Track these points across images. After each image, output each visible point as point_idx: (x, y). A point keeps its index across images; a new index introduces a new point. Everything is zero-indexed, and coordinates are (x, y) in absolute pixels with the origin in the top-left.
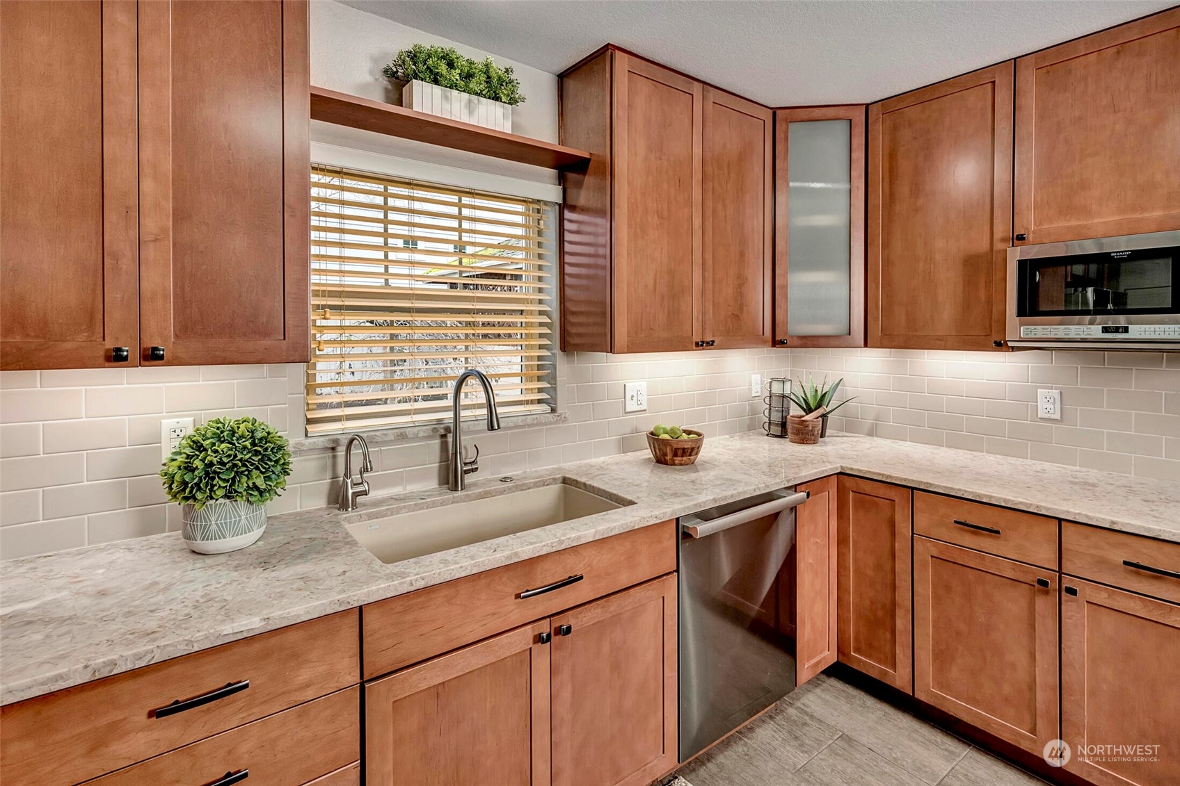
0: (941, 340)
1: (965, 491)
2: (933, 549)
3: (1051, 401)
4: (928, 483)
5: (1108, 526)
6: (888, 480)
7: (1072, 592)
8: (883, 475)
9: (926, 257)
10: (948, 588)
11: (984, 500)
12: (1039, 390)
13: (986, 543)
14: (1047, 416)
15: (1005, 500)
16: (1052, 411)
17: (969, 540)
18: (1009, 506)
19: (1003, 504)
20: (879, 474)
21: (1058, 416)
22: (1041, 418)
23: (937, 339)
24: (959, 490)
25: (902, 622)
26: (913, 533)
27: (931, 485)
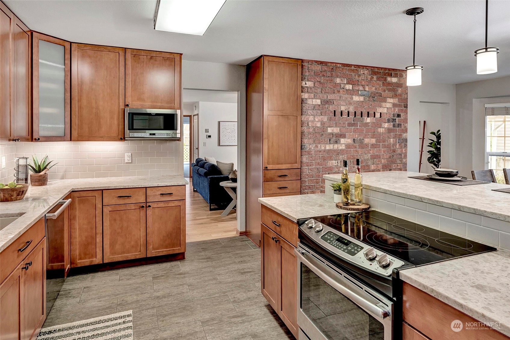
0: (102, 138)
1: (121, 186)
2: (110, 209)
3: (129, 157)
4: (108, 187)
5: (157, 186)
6: (94, 189)
7: (150, 206)
8: (91, 188)
9: (96, 107)
10: (115, 220)
11: (127, 187)
12: (126, 154)
13: (127, 201)
14: (128, 162)
15: (133, 186)
16: (129, 160)
17: (122, 201)
18: (134, 187)
19: (132, 187)
20: (90, 188)
21: (130, 161)
22: (126, 163)
23: (101, 137)
24: (119, 186)
25: (99, 239)
26: (103, 206)
27: (110, 187)
